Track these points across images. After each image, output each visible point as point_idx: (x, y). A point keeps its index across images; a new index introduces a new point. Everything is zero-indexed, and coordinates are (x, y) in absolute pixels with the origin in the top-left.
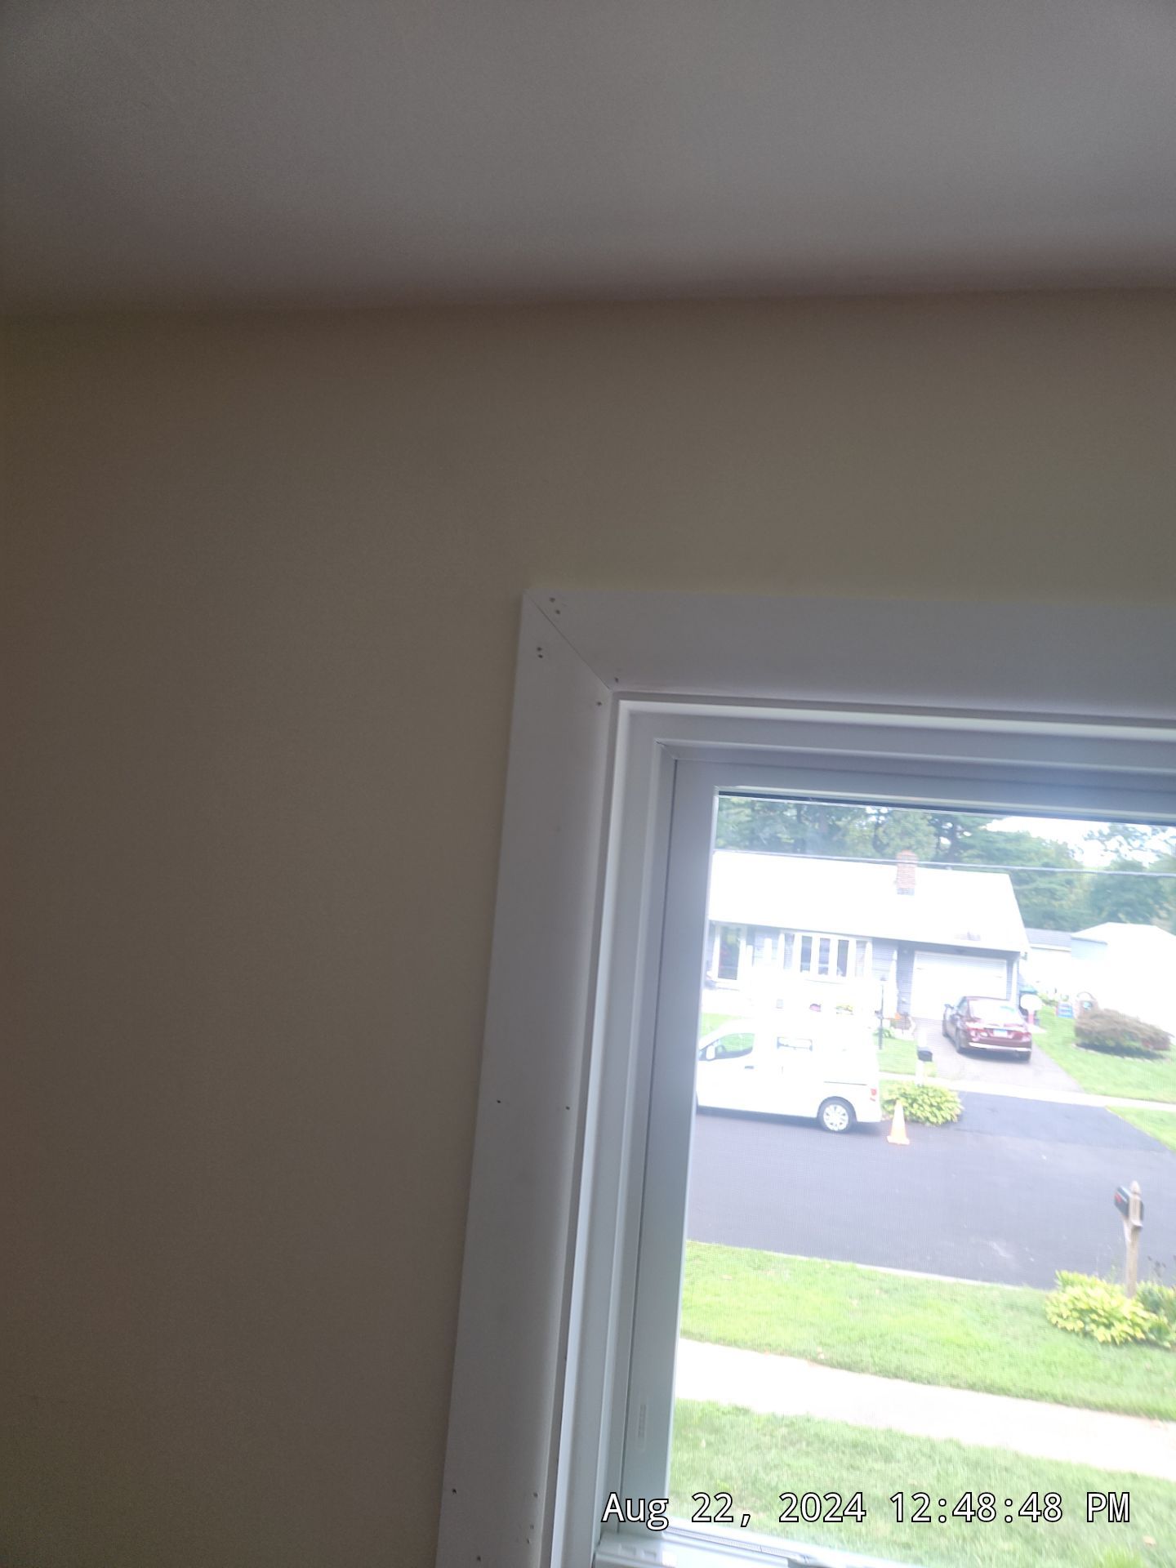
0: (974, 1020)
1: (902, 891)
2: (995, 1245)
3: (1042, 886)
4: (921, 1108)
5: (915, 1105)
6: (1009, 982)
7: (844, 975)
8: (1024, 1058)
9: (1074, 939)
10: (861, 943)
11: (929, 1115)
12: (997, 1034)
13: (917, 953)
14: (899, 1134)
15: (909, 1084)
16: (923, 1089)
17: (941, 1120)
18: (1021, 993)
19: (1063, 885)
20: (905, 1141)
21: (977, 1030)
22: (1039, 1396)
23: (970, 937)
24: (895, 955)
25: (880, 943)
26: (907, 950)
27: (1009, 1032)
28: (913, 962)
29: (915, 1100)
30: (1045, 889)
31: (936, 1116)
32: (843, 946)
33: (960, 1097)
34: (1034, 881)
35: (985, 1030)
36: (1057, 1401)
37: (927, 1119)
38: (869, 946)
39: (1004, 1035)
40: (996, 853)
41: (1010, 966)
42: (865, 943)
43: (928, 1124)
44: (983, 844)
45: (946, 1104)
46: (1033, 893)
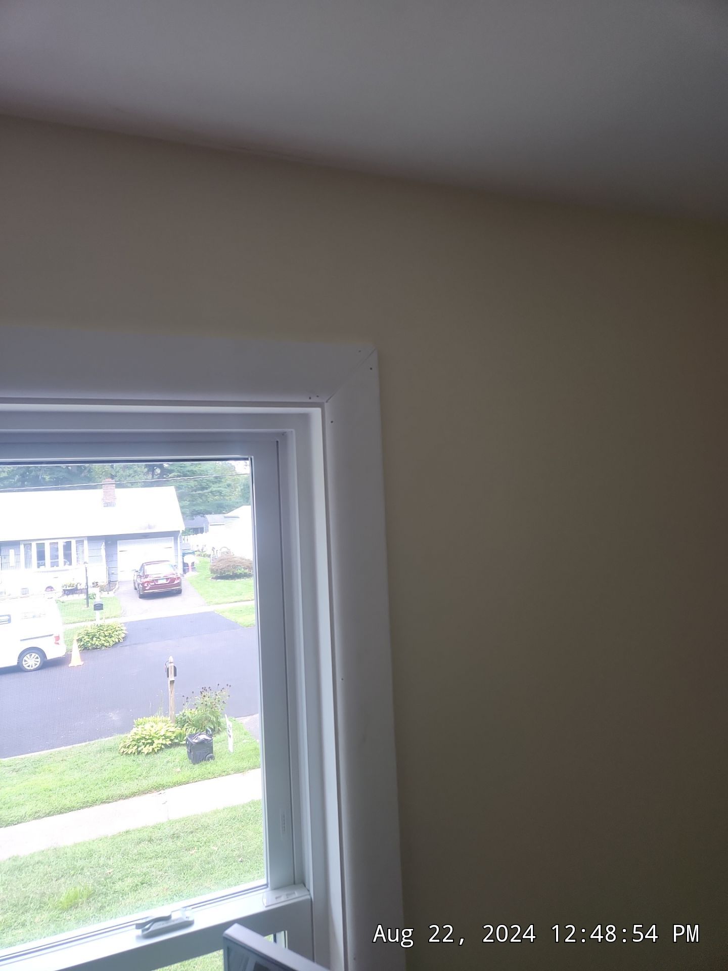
0: (147, 576)
1: (107, 505)
2: (111, 714)
3: (214, 489)
4: (99, 640)
5: (94, 639)
6: (176, 550)
7: (70, 564)
8: (179, 592)
9: (225, 517)
10: (80, 541)
11: (103, 642)
12: (160, 582)
13: (118, 542)
14: (76, 660)
15: (90, 627)
16: (100, 628)
17: (112, 643)
18: (184, 555)
19: (226, 488)
20: (81, 663)
21: (148, 582)
22: (94, 803)
23: (150, 527)
24: (103, 547)
25: (92, 539)
26: (111, 541)
27: (167, 579)
28: (117, 547)
29: (94, 636)
30: (216, 491)
31: (109, 642)
32: (68, 546)
33: (125, 626)
34: (210, 487)
35: (153, 581)
36: (103, 802)
37: (103, 645)
38: (86, 542)
39: (164, 581)
40: (188, 473)
41: (176, 539)
42: (83, 541)
43: (103, 648)
44: (179, 468)
45: (115, 633)
46: (210, 494)
